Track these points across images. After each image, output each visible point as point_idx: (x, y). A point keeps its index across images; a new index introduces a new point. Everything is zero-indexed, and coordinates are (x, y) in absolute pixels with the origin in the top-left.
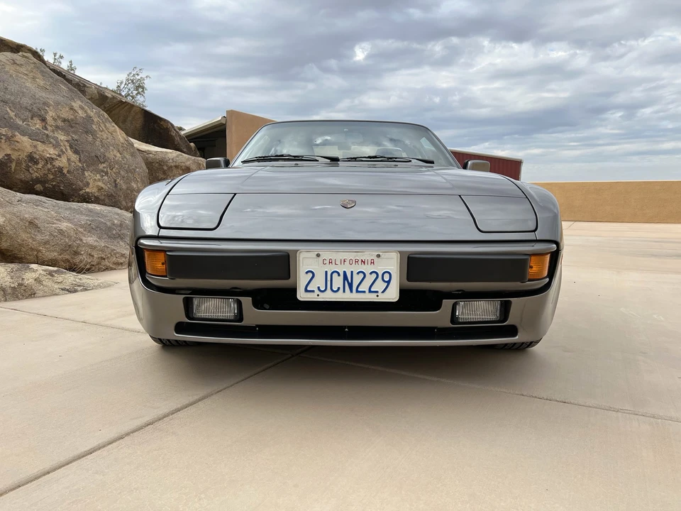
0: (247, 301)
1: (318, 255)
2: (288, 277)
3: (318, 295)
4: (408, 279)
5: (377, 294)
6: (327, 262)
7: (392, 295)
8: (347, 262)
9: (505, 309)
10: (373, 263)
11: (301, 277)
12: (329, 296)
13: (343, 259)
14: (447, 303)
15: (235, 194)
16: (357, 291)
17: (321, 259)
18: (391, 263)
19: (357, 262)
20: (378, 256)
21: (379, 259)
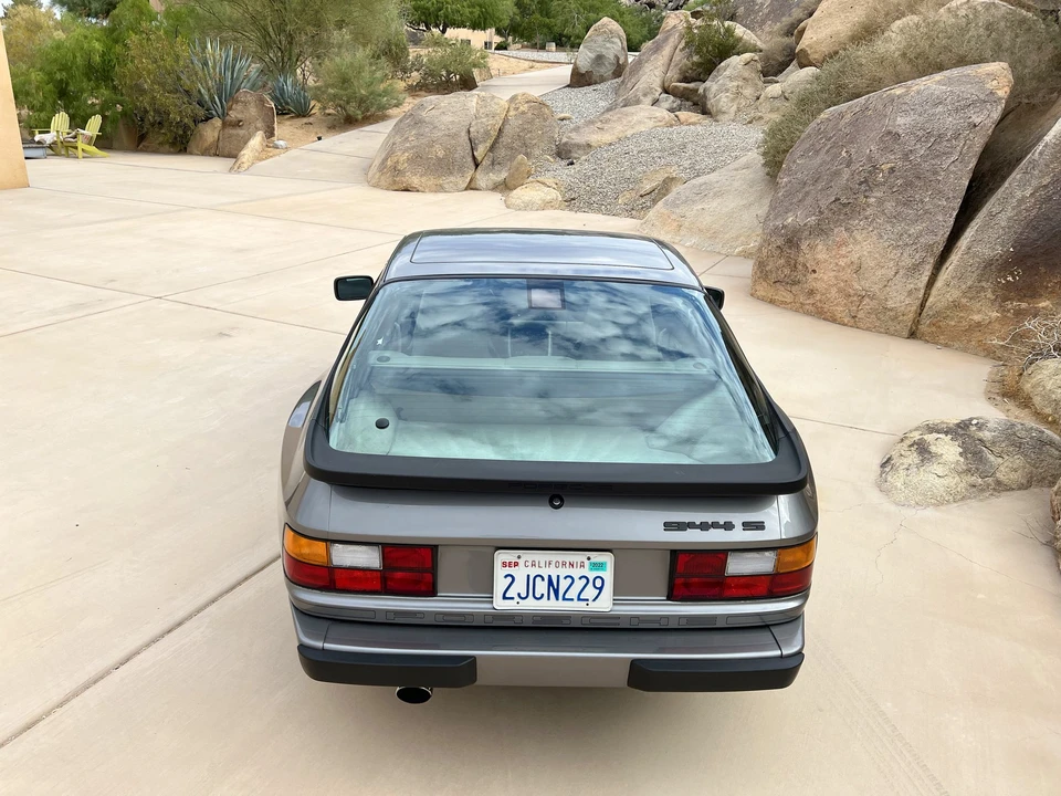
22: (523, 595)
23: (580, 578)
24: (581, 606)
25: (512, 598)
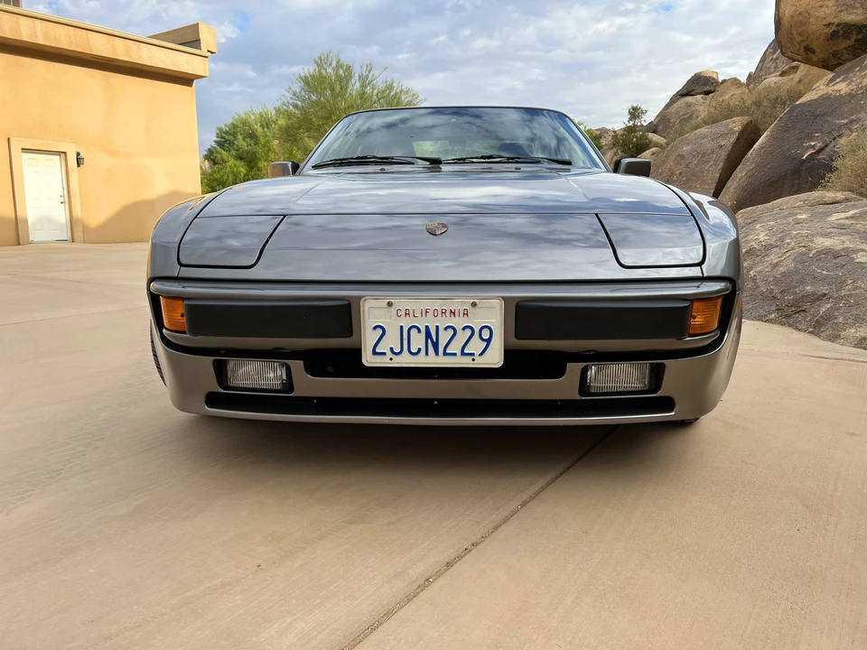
0: (297, 366)
1: (390, 304)
2: (351, 334)
3: (391, 359)
4: (517, 336)
5: (472, 357)
6: (403, 313)
7: (495, 358)
8: (430, 314)
9: (657, 375)
10: (466, 314)
11: (367, 334)
12: (405, 361)
13: (425, 309)
14: (574, 369)
15: (285, 216)
16: (445, 353)
17: (393, 310)
18: (491, 314)
19: (443, 313)
20: (474, 305)
21: (476, 309)
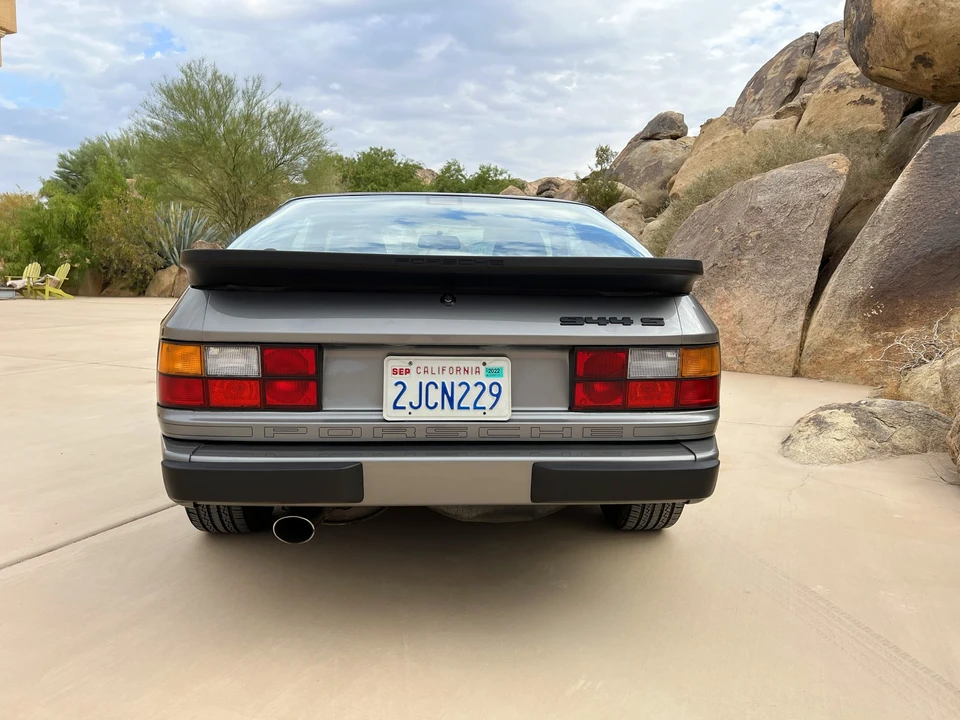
22: (416, 404)
23: (476, 385)
24: (478, 415)
25: (404, 408)
